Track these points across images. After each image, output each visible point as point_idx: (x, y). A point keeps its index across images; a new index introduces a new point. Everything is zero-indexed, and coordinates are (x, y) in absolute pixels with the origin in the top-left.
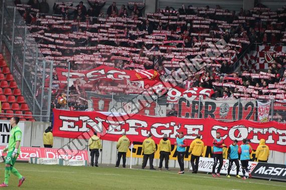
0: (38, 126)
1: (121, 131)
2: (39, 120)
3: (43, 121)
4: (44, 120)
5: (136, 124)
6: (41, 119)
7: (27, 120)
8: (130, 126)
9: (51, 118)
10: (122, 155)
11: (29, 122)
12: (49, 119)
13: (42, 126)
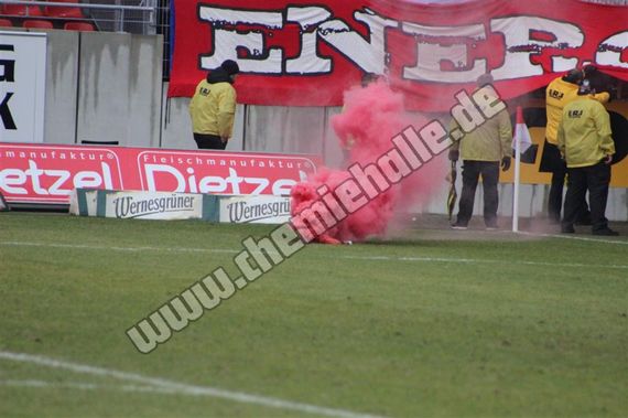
0: (106, 53)
1: (470, 67)
2: (110, 27)
3: (128, 28)
4: (134, 26)
5: (533, 34)
6: (120, 20)
7: (58, 24)
8: (510, 43)
9: (161, 16)
10: (481, 175)
11: (69, 35)
12: (152, 20)
13: (124, 51)
